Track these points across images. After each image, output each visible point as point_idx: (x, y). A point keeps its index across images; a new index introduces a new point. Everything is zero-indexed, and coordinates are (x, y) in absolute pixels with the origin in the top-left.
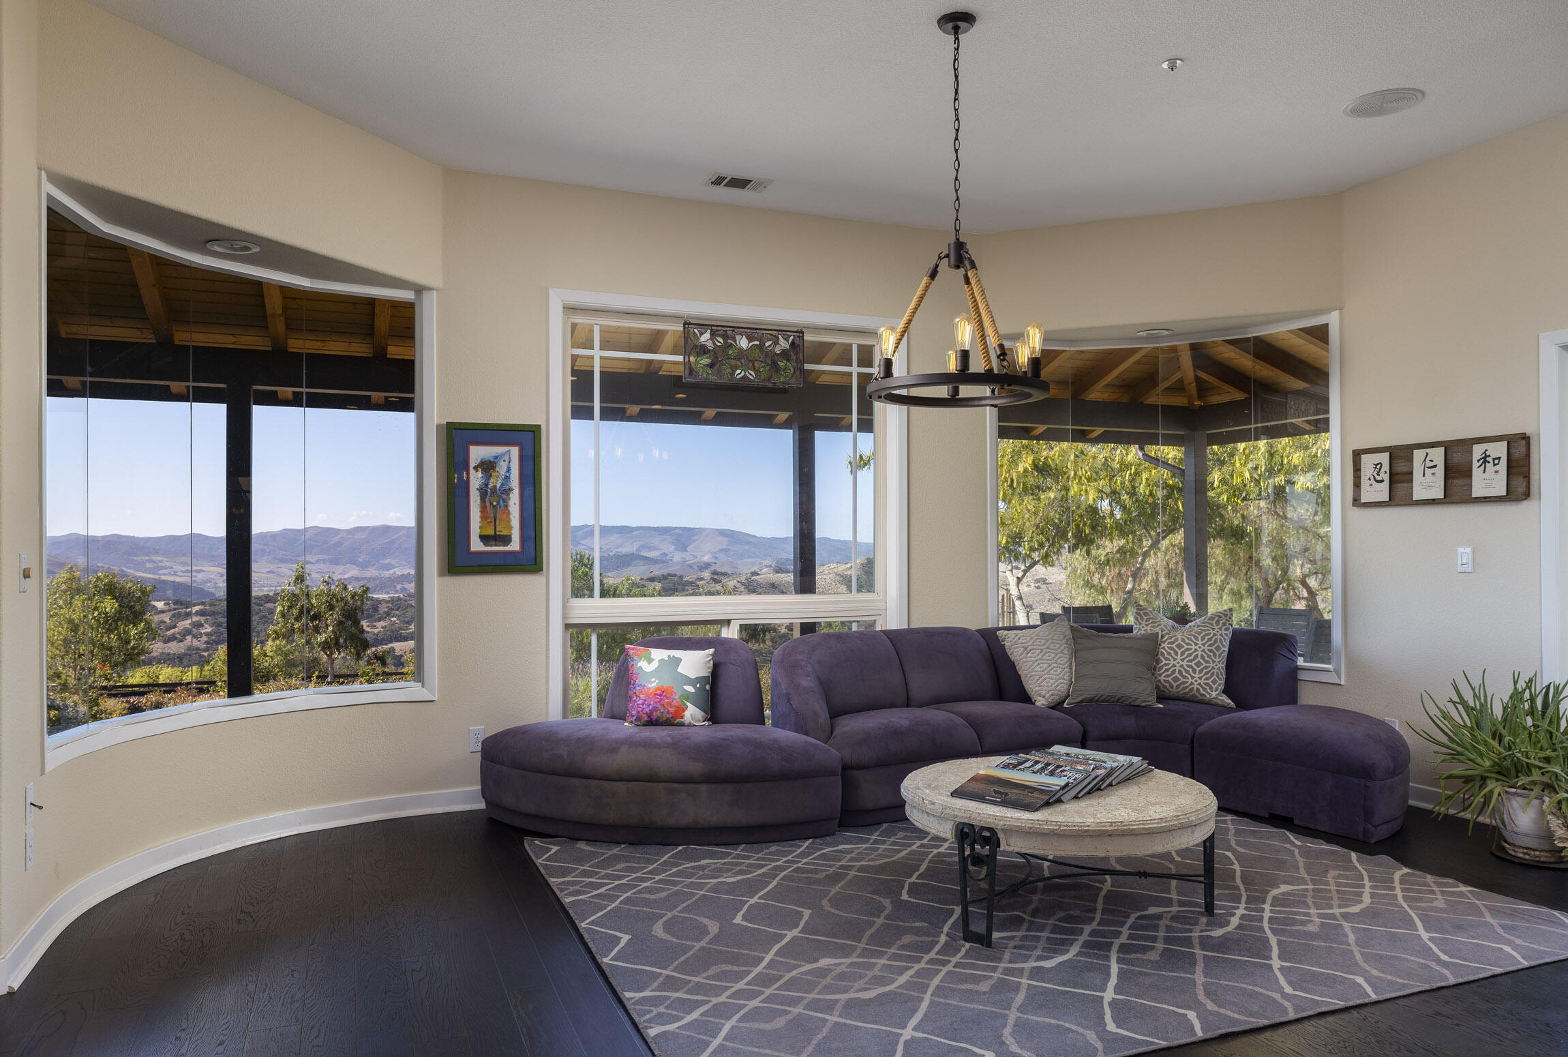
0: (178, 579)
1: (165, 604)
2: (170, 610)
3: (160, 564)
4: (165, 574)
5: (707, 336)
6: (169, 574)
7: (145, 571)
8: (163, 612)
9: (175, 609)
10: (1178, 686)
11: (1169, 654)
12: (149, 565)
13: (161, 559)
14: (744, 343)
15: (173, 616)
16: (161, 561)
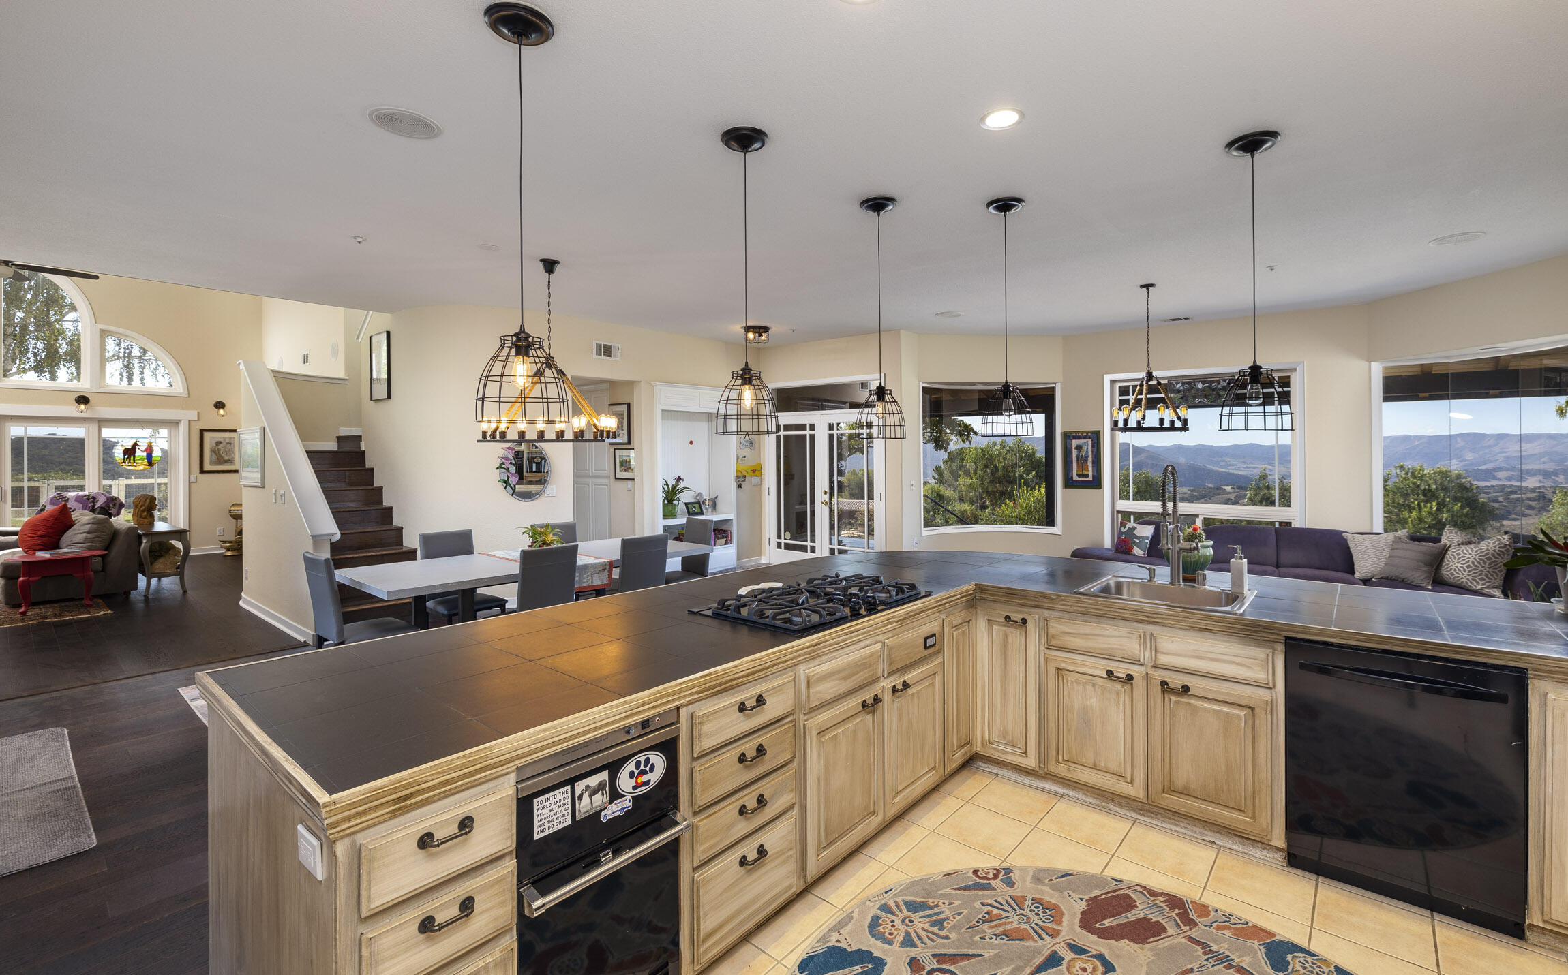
0: (1240, 473)
1: (1232, 488)
2: (1234, 493)
3: (1229, 463)
4: (1232, 469)
5: (1180, 385)
6: (1235, 469)
7: (1221, 467)
8: (1230, 493)
9: (1238, 492)
10: (1454, 578)
11: (1451, 558)
12: (1222, 463)
13: (1229, 459)
14: (1200, 386)
15: (1237, 496)
16: (1229, 461)
